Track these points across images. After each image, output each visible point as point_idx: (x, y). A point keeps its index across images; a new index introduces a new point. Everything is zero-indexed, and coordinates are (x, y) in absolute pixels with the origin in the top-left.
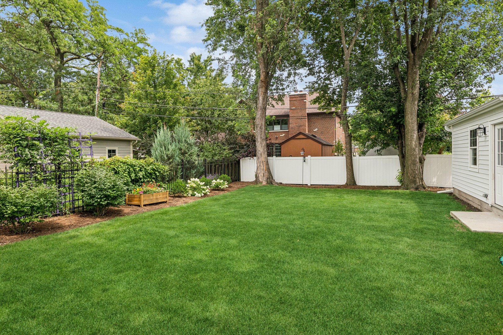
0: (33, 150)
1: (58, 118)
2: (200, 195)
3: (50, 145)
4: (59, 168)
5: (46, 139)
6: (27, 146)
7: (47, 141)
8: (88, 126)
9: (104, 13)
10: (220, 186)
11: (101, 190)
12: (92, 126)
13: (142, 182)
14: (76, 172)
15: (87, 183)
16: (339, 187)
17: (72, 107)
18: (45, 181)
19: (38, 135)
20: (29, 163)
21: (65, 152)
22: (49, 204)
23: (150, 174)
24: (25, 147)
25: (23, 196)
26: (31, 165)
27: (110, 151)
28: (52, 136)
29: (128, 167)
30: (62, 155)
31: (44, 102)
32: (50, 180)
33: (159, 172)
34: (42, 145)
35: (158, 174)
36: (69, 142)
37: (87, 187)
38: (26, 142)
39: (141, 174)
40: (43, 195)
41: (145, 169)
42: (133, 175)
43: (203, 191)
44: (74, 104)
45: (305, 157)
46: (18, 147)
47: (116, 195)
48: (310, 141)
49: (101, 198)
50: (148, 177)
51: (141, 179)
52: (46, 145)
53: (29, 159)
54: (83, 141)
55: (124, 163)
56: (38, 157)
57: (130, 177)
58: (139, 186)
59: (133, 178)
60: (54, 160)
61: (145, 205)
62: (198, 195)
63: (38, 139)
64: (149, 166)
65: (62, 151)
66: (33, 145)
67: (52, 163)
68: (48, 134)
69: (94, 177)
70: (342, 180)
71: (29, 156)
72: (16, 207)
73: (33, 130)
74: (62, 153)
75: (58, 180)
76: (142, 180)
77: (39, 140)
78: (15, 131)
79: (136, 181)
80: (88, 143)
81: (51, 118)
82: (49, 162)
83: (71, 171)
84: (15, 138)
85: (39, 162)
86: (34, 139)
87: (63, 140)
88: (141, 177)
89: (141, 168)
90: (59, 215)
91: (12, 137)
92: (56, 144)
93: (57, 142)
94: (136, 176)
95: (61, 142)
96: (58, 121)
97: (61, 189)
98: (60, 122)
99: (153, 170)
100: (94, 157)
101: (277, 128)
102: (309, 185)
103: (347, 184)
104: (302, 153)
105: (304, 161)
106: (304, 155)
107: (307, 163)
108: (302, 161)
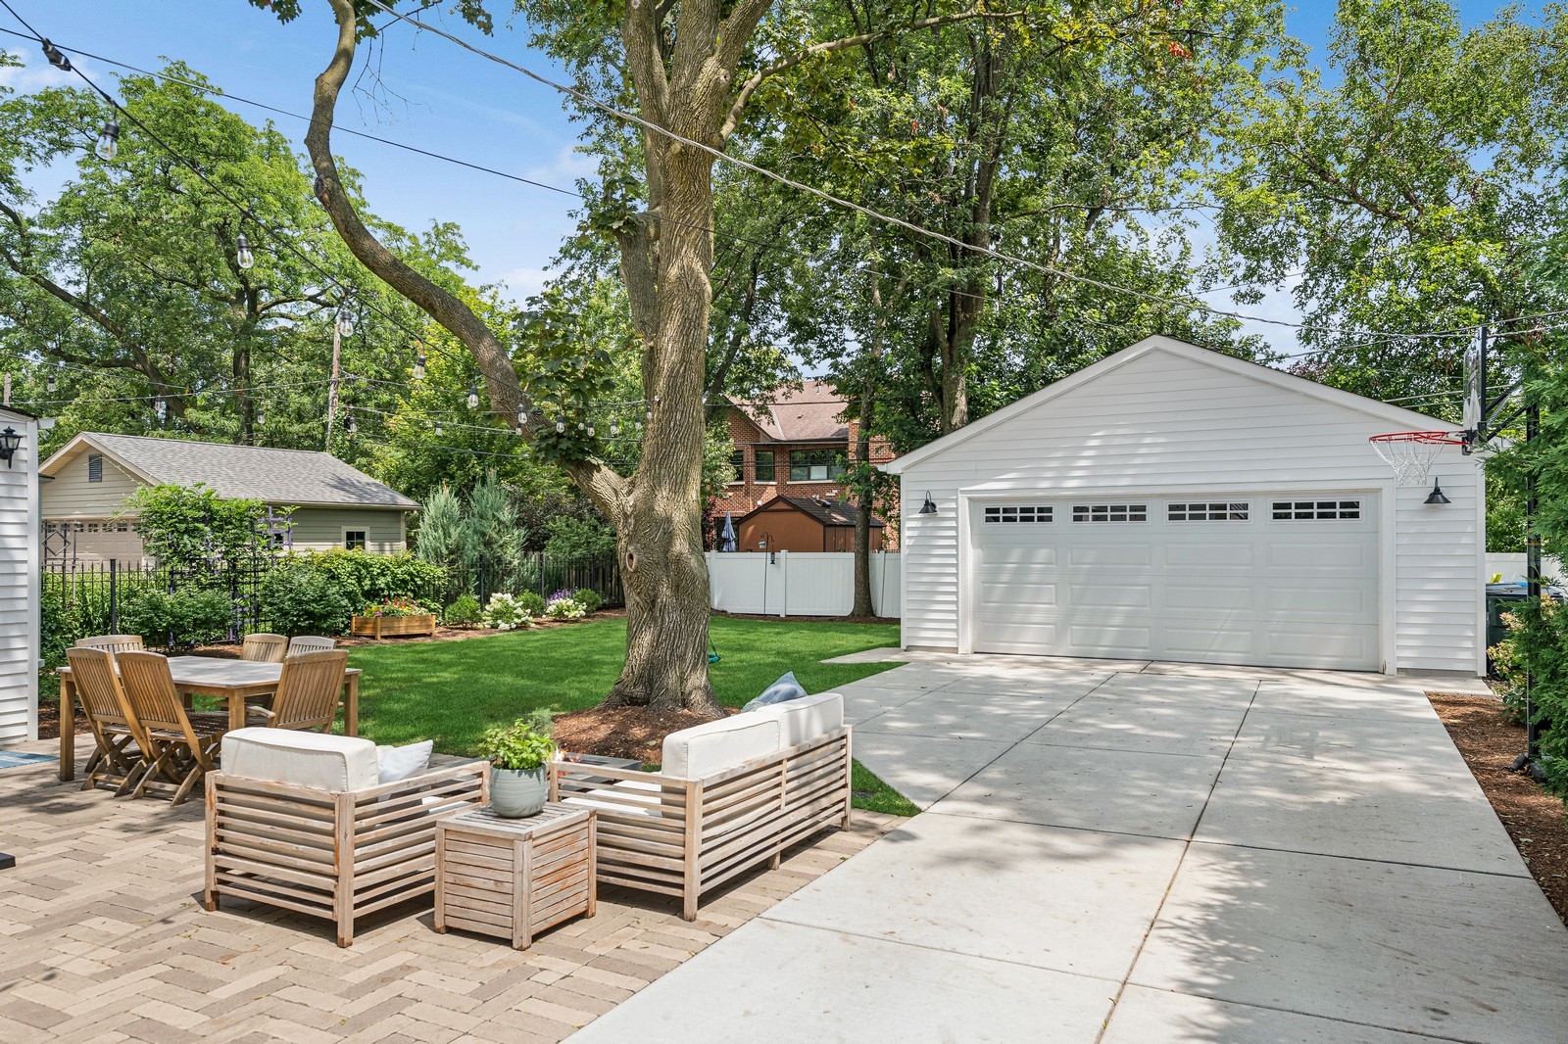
0: (194, 537)
1: (239, 459)
2: (507, 627)
3: (221, 529)
4: (235, 566)
5: (215, 519)
6: (187, 531)
7: (216, 523)
8: (305, 479)
9: (357, 184)
10: (566, 613)
11: (300, 602)
12: (312, 477)
13: (384, 596)
14: (261, 574)
15: (278, 591)
16: (843, 619)
17: (273, 425)
18: (211, 586)
19: (202, 513)
20: (187, 557)
21: (244, 540)
22: (217, 618)
23: (404, 581)
24: (184, 533)
25: (181, 604)
26: (192, 561)
27: (350, 536)
28: (225, 514)
29: (357, 568)
30: (239, 546)
31: (209, 416)
32: (219, 585)
33: (422, 579)
34: (207, 529)
35: (419, 582)
36: (252, 524)
37: (278, 597)
38: (184, 526)
39: (381, 582)
40: (209, 604)
41: (393, 572)
42: (367, 583)
43: (516, 620)
44: (278, 418)
45: (773, 554)
46: (173, 532)
47: (323, 612)
48: (798, 516)
49: (298, 615)
50: (397, 585)
51: (383, 590)
52: (213, 530)
53: (188, 552)
54: (274, 522)
55: (351, 560)
56: (202, 549)
57: (360, 585)
58: (380, 603)
59: (366, 588)
60: (227, 553)
61: (382, 637)
62: (503, 626)
63: (203, 520)
64: (399, 567)
65: (240, 538)
66: (196, 529)
67: (223, 558)
68: (218, 511)
69: (290, 582)
70: (842, 603)
71: (189, 547)
72: (174, 618)
73: (194, 506)
74: (240, 542)
75: (233, 584)
76: (386, 593)
77: (203, 522)
78: (168, 509)
79: (373, 594)
80: (283, 524)
81: (224, 461)
82: (220, 556)
83: (255, 571)
84: (170, 518)
85: (204, 556)
86: (196, 520)
87: (241, 520)
88: (383, 586)
89: (383, 570)
90: (233, 643)
91: (164, 517)
92: (230, 527)
93: (231, 523)
94: (373, 584)
95: (238, 524)
96: (238, 469)
97: (237, 600)
98: (242, 470)
99: (411, 574)
100: (294, 548)
101: (819, 474)
102: (783, 616)
103: (852, 614)
104: (762, 544)
105: (773, 563)
106: (772, 549)
107: (779, 566)
108: (769, 561)
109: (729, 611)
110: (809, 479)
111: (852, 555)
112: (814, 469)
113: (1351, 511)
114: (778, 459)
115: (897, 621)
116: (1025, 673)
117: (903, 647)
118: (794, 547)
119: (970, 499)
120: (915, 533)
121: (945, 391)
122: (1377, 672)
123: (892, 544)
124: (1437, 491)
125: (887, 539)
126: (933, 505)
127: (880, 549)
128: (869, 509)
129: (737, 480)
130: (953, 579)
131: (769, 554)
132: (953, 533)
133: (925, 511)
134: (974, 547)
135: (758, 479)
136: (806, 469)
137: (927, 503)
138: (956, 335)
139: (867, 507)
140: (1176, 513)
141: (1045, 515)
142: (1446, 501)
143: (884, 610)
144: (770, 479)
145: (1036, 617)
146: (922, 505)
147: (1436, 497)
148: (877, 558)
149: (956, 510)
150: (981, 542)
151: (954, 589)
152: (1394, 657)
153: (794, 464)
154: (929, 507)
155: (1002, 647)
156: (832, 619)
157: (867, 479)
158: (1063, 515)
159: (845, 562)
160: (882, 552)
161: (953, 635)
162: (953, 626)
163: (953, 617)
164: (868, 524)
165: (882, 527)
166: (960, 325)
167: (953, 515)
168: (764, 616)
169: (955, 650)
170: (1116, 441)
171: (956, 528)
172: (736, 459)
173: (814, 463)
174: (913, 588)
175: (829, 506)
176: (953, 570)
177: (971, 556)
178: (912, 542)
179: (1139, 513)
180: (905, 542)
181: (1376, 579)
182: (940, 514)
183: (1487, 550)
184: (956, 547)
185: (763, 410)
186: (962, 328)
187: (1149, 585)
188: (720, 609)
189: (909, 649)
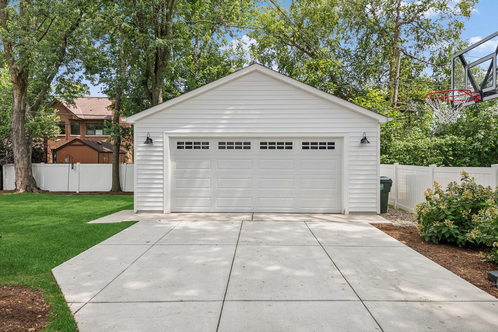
16: (106, 193)
45: (73, 164)
48: (86, 148)
70: (107, 185)
101: (99, 133)
102: (77, 192)
103: (111, 190)
104: (66, 160)
105: (73, 168)
106: (72, 162)
107: (75, 170)
108: (71, 168)
109: (50, 191)
110: (95, 135)
111: (111, 165)
112: (97, 131)
113: (331, 146)
114: (81, 126)
115: (132, 193)
116: (201, 224)
117: (135, 211)
118: (84, 161)
119: (170, 137)
120: (142, 154)
121: (153, 95)
122: (341, 213)
123: (130, 161)
124: (365, 138)
125: (128, 158)
126: (151, 140)
127: (125, 162)
128: (119, 145)
129: (61, 134)
130: (161, 177)
131: (71, 165)
132: (161, 154)
133: (147, 142)
134: (172, 161)
135: (72, 134)
136: (93, 131)
137: (148, 138)
138: (158, 71)
139: (118, 145)
140: (263, 146)
141: (206, 146)
142: (369, 142)
143: (126, 188)
144: (77, 134)
145: (203, 194)
146: (145, 140)
147: (364, 140)
148: (123, 166)
149: (163, 142)
150: (174, 158)
151: (161, 181)
152: (347, 207)
153: (89, 129)
154: (149, 141)
155: (186, 209)
156: (101, 193)
157: (118, 131)
158: (214, 145)
159: (108, 168)
160: (125, 164)
161: (161, 204)
162: (161, 200)
163: (161, 195)
164: (118, 152)
165: (125, 153)
166: (160, 67)
167: (161, 145)
168: (68, 193)
169: (162, 212)
170: (240, 112)
171: (163, 151)
172: (62, 126)
173: (97, 129)
174: (140, 181)
175: (101, 144)
176: (161, 172)
177: (170, 166)
178: (140, 158)
179: (247, 146)
180: (136, 158)
181: (341, 174)
182: (155, 144)
183: (381, 164)
184: (163, 161)
185: (70, 102)
186: (161, 68)
187: (251, 178)
188: (46, 189)
189: (138, 212)
